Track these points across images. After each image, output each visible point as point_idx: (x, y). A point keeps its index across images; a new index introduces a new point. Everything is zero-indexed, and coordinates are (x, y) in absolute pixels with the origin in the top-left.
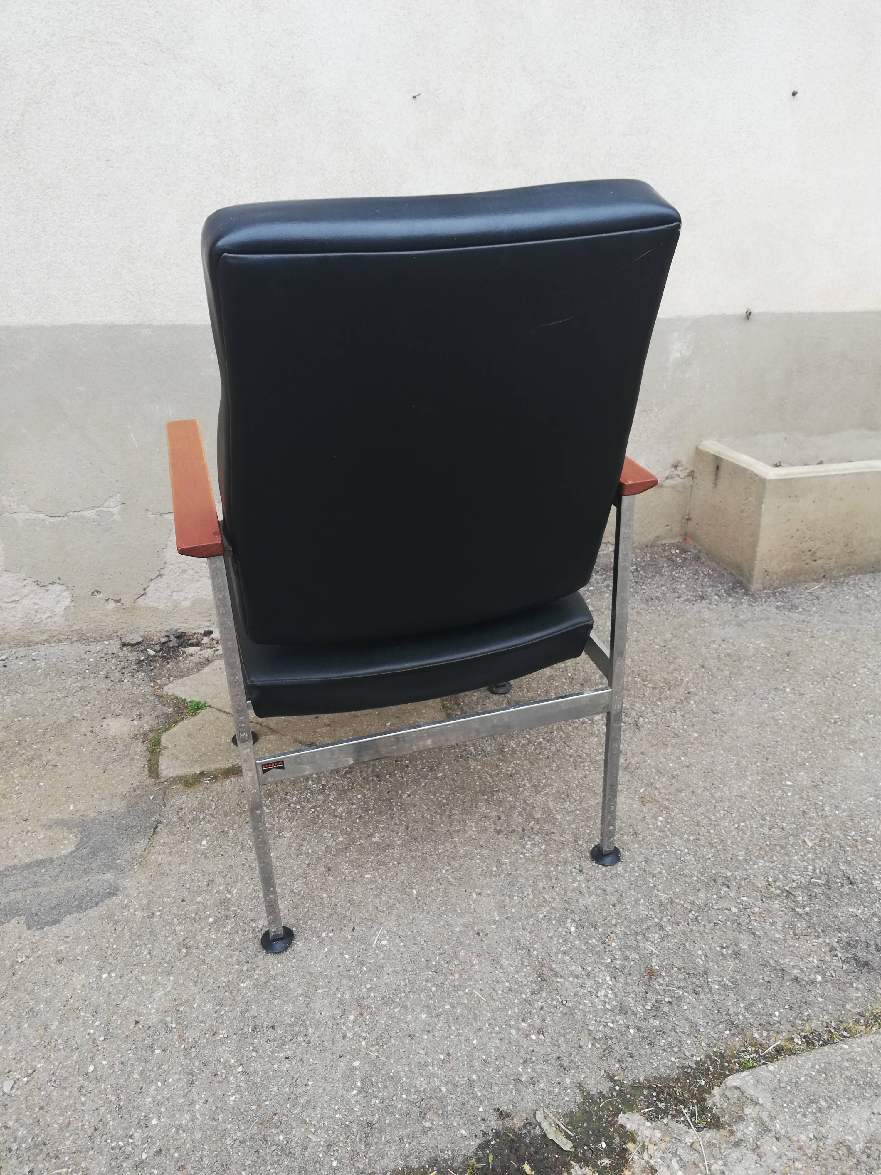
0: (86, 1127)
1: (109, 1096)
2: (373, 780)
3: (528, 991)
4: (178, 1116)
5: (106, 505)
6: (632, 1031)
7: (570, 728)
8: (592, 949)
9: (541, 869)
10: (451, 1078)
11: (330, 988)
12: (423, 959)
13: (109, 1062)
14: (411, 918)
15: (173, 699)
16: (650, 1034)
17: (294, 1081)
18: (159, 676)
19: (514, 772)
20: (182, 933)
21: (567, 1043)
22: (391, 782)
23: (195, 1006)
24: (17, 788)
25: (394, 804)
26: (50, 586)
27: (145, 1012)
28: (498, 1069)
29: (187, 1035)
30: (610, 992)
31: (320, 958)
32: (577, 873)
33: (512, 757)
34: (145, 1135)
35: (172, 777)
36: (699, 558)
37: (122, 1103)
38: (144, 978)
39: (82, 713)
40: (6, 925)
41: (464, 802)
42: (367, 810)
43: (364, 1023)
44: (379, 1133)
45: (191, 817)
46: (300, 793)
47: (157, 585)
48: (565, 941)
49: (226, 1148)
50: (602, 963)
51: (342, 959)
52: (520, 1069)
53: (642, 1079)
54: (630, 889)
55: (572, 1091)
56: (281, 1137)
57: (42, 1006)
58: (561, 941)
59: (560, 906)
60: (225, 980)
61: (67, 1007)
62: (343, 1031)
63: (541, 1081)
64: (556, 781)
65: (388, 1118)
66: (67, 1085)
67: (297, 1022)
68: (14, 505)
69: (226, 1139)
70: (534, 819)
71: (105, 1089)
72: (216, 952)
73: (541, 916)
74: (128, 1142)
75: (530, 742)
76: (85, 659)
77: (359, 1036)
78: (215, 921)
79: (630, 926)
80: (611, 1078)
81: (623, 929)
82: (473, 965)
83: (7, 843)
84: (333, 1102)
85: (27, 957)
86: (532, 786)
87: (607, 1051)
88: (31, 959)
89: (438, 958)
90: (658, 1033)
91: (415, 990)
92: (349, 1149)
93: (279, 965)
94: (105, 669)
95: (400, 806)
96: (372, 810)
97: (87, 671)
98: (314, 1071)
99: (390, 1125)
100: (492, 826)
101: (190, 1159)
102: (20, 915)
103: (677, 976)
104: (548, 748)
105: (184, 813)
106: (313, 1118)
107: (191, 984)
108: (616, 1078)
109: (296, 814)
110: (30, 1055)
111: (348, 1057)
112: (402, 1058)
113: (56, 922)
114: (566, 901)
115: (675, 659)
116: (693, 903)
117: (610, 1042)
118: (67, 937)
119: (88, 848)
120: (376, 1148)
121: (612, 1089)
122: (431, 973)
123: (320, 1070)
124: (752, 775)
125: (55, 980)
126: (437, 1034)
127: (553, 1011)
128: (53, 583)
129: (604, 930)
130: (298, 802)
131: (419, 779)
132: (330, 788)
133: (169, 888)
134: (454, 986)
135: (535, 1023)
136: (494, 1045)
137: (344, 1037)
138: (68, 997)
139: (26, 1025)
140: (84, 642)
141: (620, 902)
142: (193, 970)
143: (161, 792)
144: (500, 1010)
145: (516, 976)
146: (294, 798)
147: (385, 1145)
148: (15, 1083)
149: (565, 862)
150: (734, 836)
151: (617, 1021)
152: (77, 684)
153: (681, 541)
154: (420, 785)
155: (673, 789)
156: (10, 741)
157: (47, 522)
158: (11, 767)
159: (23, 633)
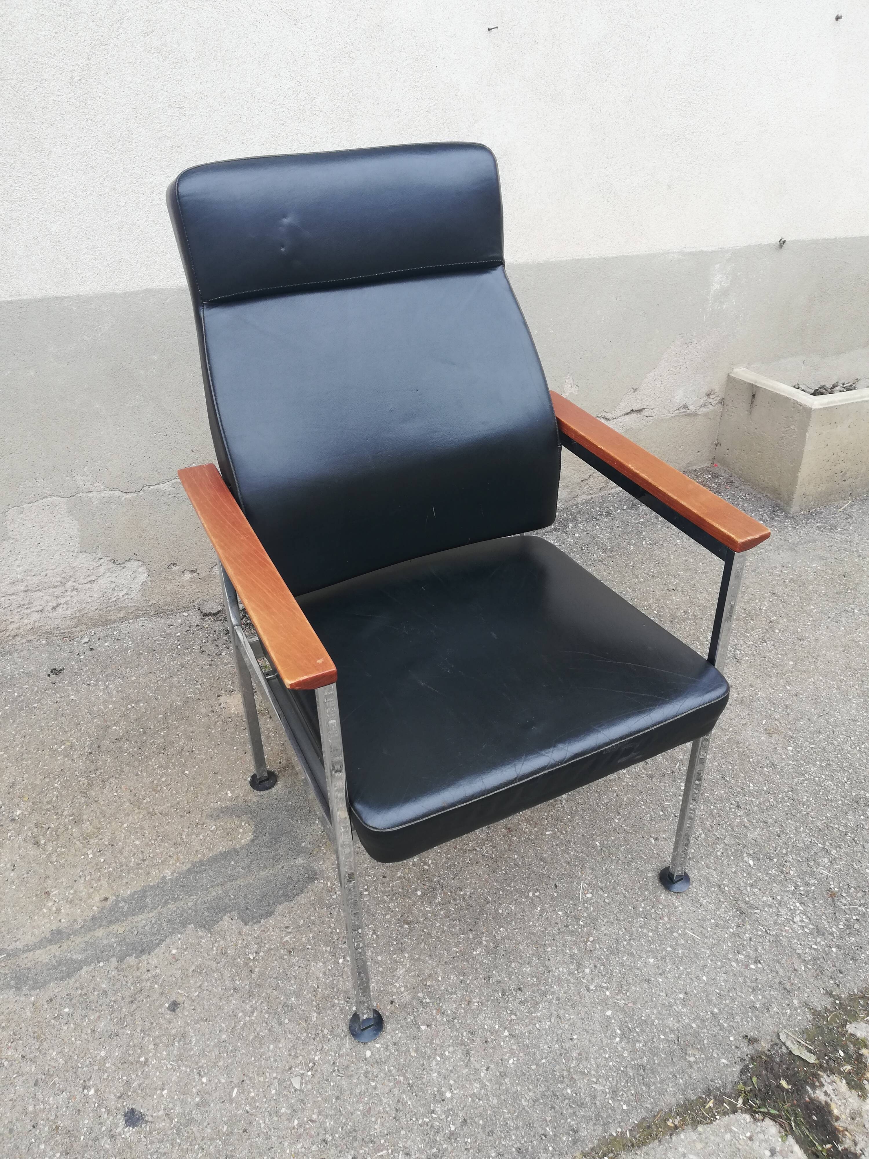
0: (388, 1109)
1: (397, 1077)
3: (733, 925)
4: (468, 1086)
6: (834, 950)
8: (774, 879)
9: (702, 808)
10: (696, 1014)
11: (557, 946)
12: (630, 908)
13: (382, 1044)
14: (604, 869)
16: (850, 950)
17: (559, 1037)
20: (397, 910)
21: (783, 968)
23: (440, 978)
24: (163, 779)
26: (126, 563)
27: (395, 991)
28: (733, 1000)
29: (444, 1007)
30: (804, 917)
31: (536, 917)
32: (735, 809)
34: (446, 1109)
36: (732, 482)
37: (411, 1082)
38: (379, 958)
39: (194, 693)
40: (221, 922)
43: (600, 974)
44: (653, 1073)
48: (748, 874)
49: (524, 1109)
50: (788, 891)
51: (557, 916)
52: (752, 997)
53: (856, 991)
54: (787, 819)
55: (801, 1010)
56: (569, 1091)
57: (293, 999)
58: (745, 875)
59: (733, 842)
60: (457, 950)
61: (318, 997)
62: (585, 985)
63: (773, 1005)
65: (655, 1058)
66: (351, 1073)
67: (540, 982)
68: (88, 485)
69: (520, 1101)
70: (678, 760)
71: (390, 1071)
72: (438, 924)
73: (719, 853)
74: (432, 1117)
76: (171, 634)
77: (601, 986)
78: (423, 894)
79: (799, 854)
80: (830, 994)
81: (795, 857)
82: (676, 908)
83: (181, 838)
84: (601, 1051)
85: (256, 952)
87: (818, 971)
88: (261, 954)
89: (643, 905)
90: (857, 948)
91: (634, 937)
92: (633, 1092)
93: (501, 929)
94: (196, 643)
97: (179, 647)
98: (573, 1024)
99: (659, 1064)
100: (643, 771)
101: (495, 1124)
102: (231, 912)
103: (856, 895)
106: (590, 1069)
107: (427, 958)
108: (834, 993)
110: (303, 1049)
111: (599, 1008)
112: (647, 1002)
113: (269, 914)
114: (736, 837)
115: (747, 588)
116: (846, 826)
117: (819, 962)
118: (287, 927)
119: (267, 834)
120: (655, 1088)
121: (834, 1004)
122: (642, 919)
123: (579, 1024)
124: (854, 698)
125: (295, 972)
126: (669, 976)
127: (761, 940)
128: (129, 560)
129: (778, 860)
133: (366, 865)
134: (667, 929)
135: (749, 953)
136: (722, 979)
137: (588, 990)
138: (314, 987)
139: (286, 1021)
140: (162, 615)
141: (783, 832)
142: (423, 944)
144: (716, 946)
145: (718, 913)
147: (661, 1083)
148: (302, 1078)
149: (721, 799)
150: (859, 759)
151: (819, 943)
153: (709, 465)
155: (791, 719)
156: (133, 730)
157: (123, 499)
158: (146, 757)
159: (100, 612)
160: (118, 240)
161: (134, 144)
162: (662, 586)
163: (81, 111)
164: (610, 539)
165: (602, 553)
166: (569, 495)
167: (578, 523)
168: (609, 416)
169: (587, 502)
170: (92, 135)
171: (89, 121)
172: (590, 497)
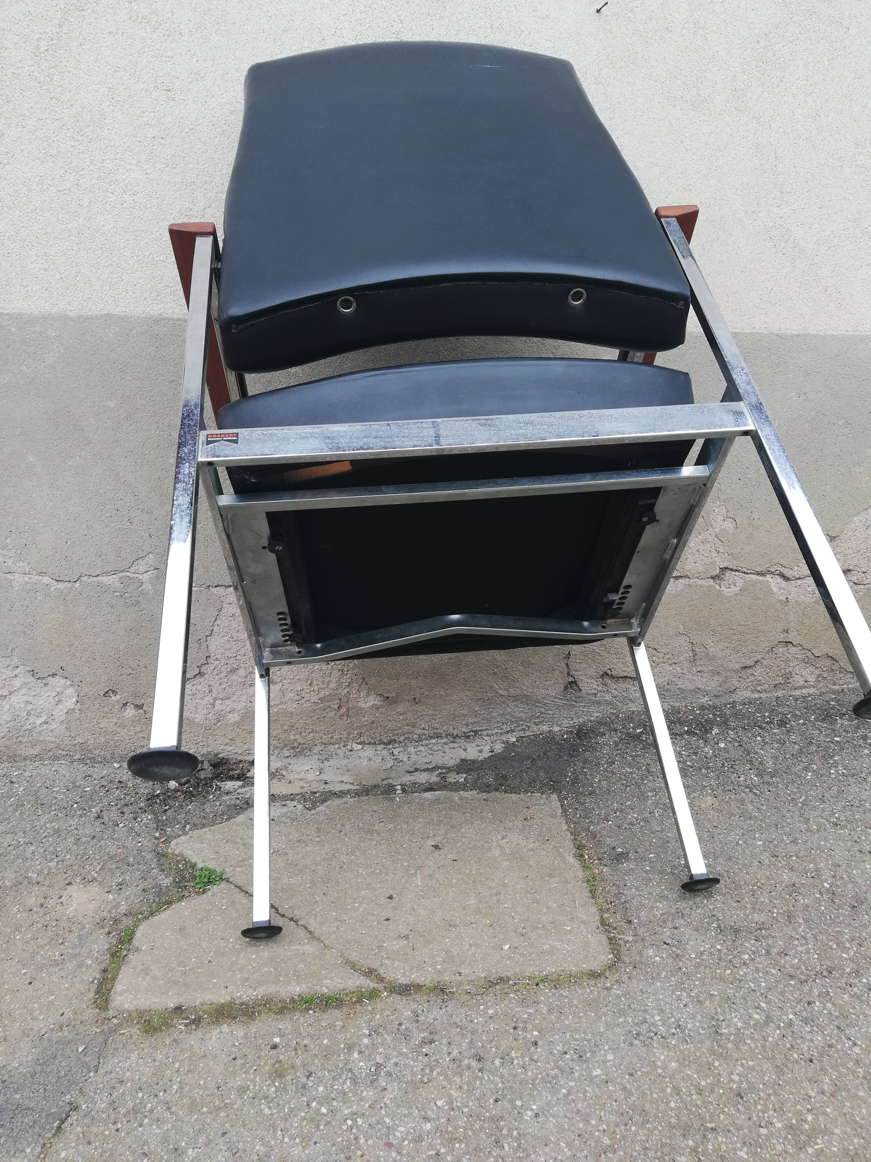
2: (469, 1067)
5: (132, 569)
7: (846, 997)
15: (179, 862)
18: (169, 822)
19: (744, 1085)
22: (502, 1076)
25: (505, 1132)
26: (50, 678)
33: (738, 1049)
35: (126, 1010)
39: (40, 872)
41: (646, 1149)
42: (452, 1140)
45: (131, 1105)
46: (334, 1079)
47: (195, 687)
64: (835, 1121)
68: (9, 562)
75: (769, 1019)
76: (80, 787)
86: (786, 1127)
94: (100, 805)
95: (518, 1140)
96: (460, 1142)
97: (75, 806)
104: (808, 1037)
105: (123, 1094)
109: (318, 1127)
128: (54, 675)
130: (326, 1100)
131: (555, 1077)
132: (389, 1074)
140: (88, 761)
143: (101, 1039)
146: (321, 1089)
152: (53, 824)
154: (558, 1091)
157: (52, 589)
159: (8, 742)
160: (76, 248)
161: (106, 132)
162: (849, 844)
163: (45, 87)
164: (775, 758)
165: (756, 776)
166: (720, 686)
167: (730, 729)
168: (788, 573)
169: (750, 703)
170: (56, 118)
171: (54, 101)
172: (757, 696)
